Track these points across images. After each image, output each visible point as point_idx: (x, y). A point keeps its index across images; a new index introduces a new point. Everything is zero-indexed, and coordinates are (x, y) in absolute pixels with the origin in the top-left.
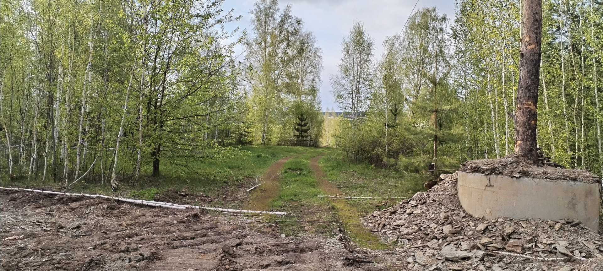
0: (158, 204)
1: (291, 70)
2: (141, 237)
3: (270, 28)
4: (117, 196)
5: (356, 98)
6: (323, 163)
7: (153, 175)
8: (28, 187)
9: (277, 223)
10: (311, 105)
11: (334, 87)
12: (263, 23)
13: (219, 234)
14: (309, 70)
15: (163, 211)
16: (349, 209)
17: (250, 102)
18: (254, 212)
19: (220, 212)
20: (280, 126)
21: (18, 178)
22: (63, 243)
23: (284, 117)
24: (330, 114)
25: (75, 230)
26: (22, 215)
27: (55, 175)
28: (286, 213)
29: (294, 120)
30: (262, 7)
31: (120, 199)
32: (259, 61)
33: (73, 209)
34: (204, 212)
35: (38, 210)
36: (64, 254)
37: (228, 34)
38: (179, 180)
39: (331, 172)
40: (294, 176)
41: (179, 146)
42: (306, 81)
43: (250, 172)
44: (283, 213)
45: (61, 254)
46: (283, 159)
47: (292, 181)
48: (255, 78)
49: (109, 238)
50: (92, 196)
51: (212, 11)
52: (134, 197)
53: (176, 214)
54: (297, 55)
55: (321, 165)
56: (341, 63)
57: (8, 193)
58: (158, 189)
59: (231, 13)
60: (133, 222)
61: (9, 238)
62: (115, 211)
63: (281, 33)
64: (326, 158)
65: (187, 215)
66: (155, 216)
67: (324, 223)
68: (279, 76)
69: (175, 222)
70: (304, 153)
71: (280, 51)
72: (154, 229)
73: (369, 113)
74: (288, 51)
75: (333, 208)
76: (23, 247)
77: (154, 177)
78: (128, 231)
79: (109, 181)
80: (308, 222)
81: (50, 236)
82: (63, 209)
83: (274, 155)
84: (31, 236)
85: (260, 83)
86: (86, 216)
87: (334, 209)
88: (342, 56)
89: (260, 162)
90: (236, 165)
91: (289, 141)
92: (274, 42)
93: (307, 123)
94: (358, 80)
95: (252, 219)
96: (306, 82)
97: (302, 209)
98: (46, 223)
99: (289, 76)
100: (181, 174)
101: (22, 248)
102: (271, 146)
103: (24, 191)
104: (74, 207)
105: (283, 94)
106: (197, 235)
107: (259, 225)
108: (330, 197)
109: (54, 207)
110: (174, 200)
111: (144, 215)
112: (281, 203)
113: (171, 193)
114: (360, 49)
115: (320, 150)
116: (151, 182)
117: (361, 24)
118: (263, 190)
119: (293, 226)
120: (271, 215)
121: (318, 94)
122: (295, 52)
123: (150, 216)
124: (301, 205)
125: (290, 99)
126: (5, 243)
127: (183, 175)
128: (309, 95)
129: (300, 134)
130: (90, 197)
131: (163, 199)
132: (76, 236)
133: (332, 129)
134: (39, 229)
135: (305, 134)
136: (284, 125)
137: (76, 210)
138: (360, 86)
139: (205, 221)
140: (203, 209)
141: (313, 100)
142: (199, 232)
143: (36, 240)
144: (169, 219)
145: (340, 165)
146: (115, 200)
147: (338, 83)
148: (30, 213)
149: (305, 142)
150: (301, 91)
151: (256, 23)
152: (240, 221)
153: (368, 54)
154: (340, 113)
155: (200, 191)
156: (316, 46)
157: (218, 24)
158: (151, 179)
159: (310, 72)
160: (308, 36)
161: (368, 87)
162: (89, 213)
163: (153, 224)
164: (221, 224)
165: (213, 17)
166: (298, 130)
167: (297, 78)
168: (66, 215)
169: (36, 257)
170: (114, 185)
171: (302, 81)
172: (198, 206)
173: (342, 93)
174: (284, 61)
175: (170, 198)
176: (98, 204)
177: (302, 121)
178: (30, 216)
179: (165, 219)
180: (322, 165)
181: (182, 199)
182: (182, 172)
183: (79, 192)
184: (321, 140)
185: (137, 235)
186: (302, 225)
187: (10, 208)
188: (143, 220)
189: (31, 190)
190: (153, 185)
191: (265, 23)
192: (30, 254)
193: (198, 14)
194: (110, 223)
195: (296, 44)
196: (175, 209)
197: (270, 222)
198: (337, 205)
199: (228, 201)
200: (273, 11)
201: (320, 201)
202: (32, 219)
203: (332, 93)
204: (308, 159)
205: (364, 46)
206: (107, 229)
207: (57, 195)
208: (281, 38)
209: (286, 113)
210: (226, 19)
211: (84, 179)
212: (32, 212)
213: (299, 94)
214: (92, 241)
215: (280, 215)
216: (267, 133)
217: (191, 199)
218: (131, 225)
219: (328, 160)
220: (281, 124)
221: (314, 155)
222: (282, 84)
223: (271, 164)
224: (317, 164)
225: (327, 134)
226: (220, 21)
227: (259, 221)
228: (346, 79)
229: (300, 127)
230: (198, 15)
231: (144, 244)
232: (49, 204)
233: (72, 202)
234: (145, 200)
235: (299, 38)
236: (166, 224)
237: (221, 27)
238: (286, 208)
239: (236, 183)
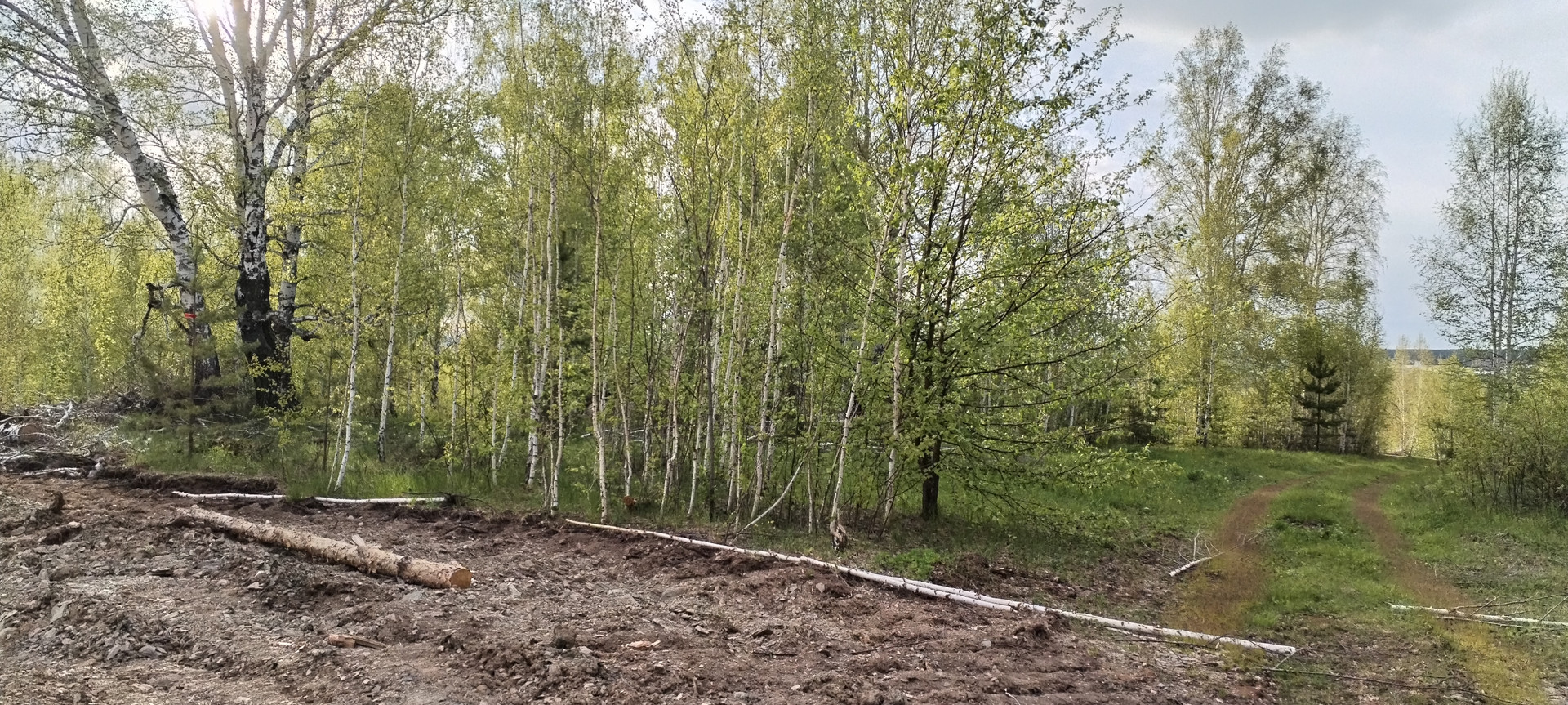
0: (942, 591)
1: (1283, 231)
2: (910, 673)
3: (1221, 118)
4: (844, 564)
5: (1506, 306)
6: (1397, 505)
7: (922, 515)
8: (660, 529)
9: (1268, 675)
10: (1348, 329)
11: (1431, 273)
12: (1201, 104)
13: (1105, 688)
14: (1339, 228)
15: (954, 612)
16: (1505, 654)
17: (1163, 325)
18: (1197, 635)
19: (1102, 628)
20: (1251, 390)
21: (642, 507)
22: (740, 669)
23: (1263, 366)
24: (1413, 356)
25: (759, 641)
26: (653, 593)
27: (712, 503)
28: (1294, 650)
29: (1293, 373)
30: (1198, 61)
31: (853, 571)
32: (1189, 210)
33: (754, 588)
34: (1062, 624)
35: (683, 585)
36: (743, 694)
37: (1116, 144)
38: (991, 533)
39: (1429, 535)
40: (1306, 540)
41: (985, 444)
42: (1330, 260)
43: (1173, 521)
44: (1283, 648)
45: (736, 694)
46: (1265, 488)
47: (1303, 556)
48: (1178, 259)
49: (835, 667)
50: (790, 558)
51: (1073, 86)
52: (885, 569)
53: (987, 623)
54: (1302, 187)
55: (1392, 512)
56: (1448, 198)
57: (624, 539)
58: (937, 551)
59: (1124, 86)
60: (886, 633)
61: (633, 644)
62: (843, 602)
63: (1253, 128)
64: (1405, 490)
65: (1017, 627)
66: (936, 622)
67: (1424, 690)
68: (1248, 249)
69: (987, 643)
70: (1330, 472)
71: (1251, 181)
72: (937, 655)
73: (1553, 351)
74: (1275, 177)
75: (1447, 646)
76: (662, 669)
77: (926, 520)
78: (876, 655)
79: (825, 523)
80: (1367, 681)
81: (712, 649)
82: (733, 587)
83: (1237, 476)
84: (673, 643)
85: (1193, 270)
86: (781, 606)
87: (1451, 650)
88: (1455, 180)
89: (1199, 496)
90: (1131, 499)
91: (1279, 435)
92: (1235, 155)
93: (1338, 384)
94: (1512, 249)
95: (1194, 657)
96: (1330, 262)
97: (1342, 642)
98: (702, 617)
99: (1279, 246)
100: (994, 518)
101: (659, 671)
102: (1224, 449)
103: (654, 537)
104: (755, 584)
105: (1260, 300)
106: (1045, 684)
107: (1216, 677)
108: (1433, 613)
109: (713, 579)
110: (980, 584)
111: (911, 618)
112: (1274, 617)
113: (971, 565)
114: (1516, 156)
115: (1382, 465)
116: (919, 532)
117: (1518, 80)
118: (1216, 576)
119: (1319, 688)
120: (1248, 650)
121: (1371, 297)
122: (1298, 176)
123: (925, 621)
124: (1340, 630)
125: (1284, 313)
126: (625, 654)
127: (1000, 520)
128: (1343, 298)
129: (1314, 415)
130: (787, 561)
131: (953, 580)
132: (765, 654)
133: (1419, 401)
134: (689, 630)
135: (1329, 417)
136: (1262, 388)
137: (760, 591)
138: (1519, 269)
139: (1064, 649)
140: (1058, 616)
141: (1355, 316)
142: (1051, 675)
143: (683, 654)
144: (972, 632)
145: (1457, 513)
146: (842, 573)
147: (1440, 260)
148: (667, 590)
149: (1330, 440)
150: (1317, 288)
151: (1181, 107)
152: (1161, 657)
153: (1547, 169)
154: (1446, 354)
155: (1042, 565)
156: (1362, 154)
157: (1090, 119)
158: (918, 526)
159: (1344, 234)
160: (1339, 129)
161: (1549, 271)
162: (786, 600)
163: (932, 643)
164: (1108, 660)
165: (1077, 103)
166: (1307, 404)
167: (1303, 250)
168: (739, 600)
169: (688, 694)
170: (837, 534)
171: (1320, 260)
172: (1041, 605)
173: (1453, 292)
174: (1264, 206)
175: (969, 577)
176: (804, 580)
177: (1320, 377)
178: (667, 597)
179: (962, 633)
180: (1397, 512)
181: (999, 582)
182: (996, 513)
183: (763, 547)
184: (1382, 434)
185: (898, 668)
186: (1349, 690)
187: (628, 573)
188: (908, 629)
189: (669, 536)
190: (925, 540)
191: (1207, 106)
192: (675, 685)
193: (1037, 98)
194: (833, 629)
195: (1300, 155)
196: (983, 608)
197: (1247, 670)
198: (1462, 640)
199: (1119, 599)
200: (1230, 68)
201: (1401, 623)
202: (674, 603)
203: (1421, 291)
204: (1344, 492)
205: (1527, 146)
206: (830, 644)
207: (718, 550)
208: (1253, 141)
209: (1269, 353)
210: (1109, 103)
211: (770, 516)
212: (672, 589)
213: (1310, 297)
214: (800, 670)
215: (1277, 652)
216: (1211, 412)
217: (1023, 585)
218: (881, 640)
219: (1414, 498)
220: (1255, 385)
221: (1366, 479)
222: (1258, 270)
223: (1230, 501)
224: (1375, 508)
225: (1403, 417)
226: (1094, 112)
227: (1216, 665)
228: (1470, 249)
229: (1312, 394)
230: (1038, 101)
231: (916, 692)
232: (704, 570)
233: (750, 571)
234: (909, 578)
235: (1310, 139)
236: (964, 645)
237: (1096, 124)
238: (1292, 635)
239: (1137, 549)
